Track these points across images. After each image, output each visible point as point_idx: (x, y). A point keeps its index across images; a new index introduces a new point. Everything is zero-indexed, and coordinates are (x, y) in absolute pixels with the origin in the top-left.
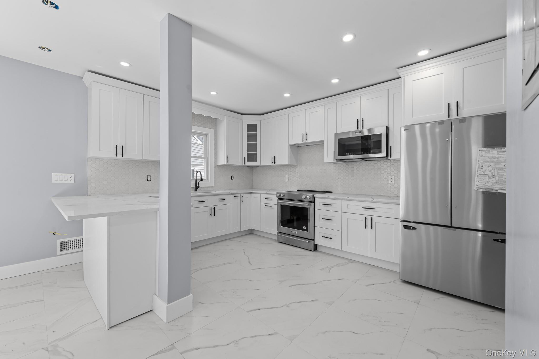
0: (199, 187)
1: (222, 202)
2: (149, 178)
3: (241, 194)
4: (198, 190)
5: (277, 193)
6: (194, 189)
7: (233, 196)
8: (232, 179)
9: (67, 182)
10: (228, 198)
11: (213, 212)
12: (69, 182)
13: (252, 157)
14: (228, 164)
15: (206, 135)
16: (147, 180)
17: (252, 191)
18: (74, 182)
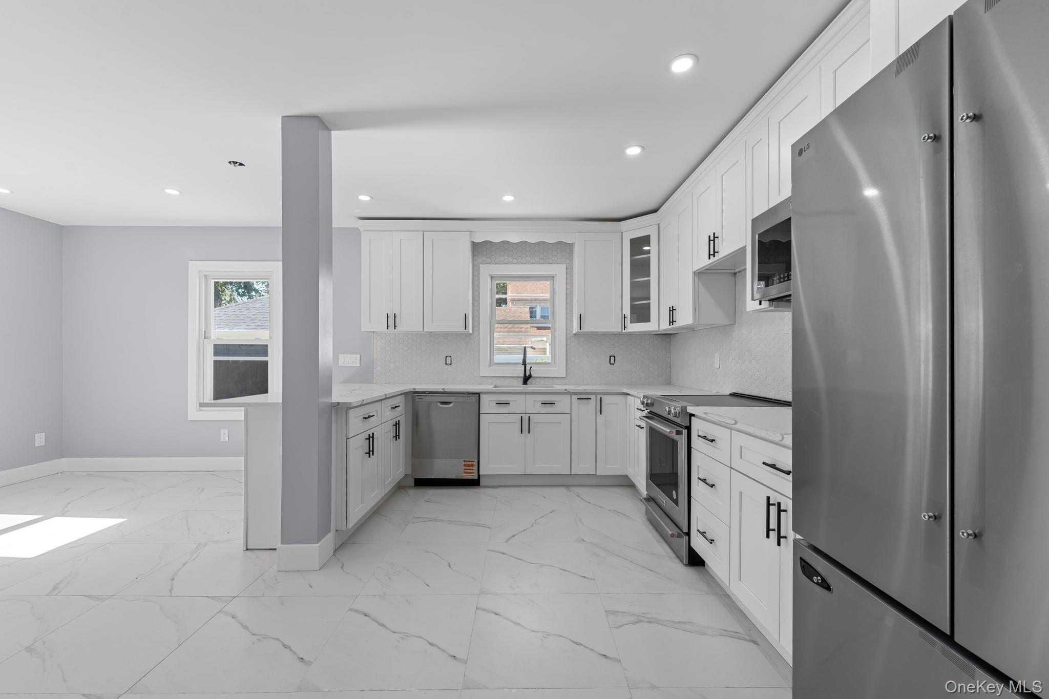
0: (530, 376)
1: (548, 409)
2: (448, 361)
3: (596, 394)
4: (528, 383)
5: (645, 397)
6: (521, 380)
7: (575, 397)
8: (612, 361)
9: (352, 365)
10: (563, 403)
11: (526, 425)
12: (355, 365)
13: (641, 313)
14: (581, 332)
15: (552, 278)
16: (445, 363)
17: (628, 391)
18: (359, 365)
